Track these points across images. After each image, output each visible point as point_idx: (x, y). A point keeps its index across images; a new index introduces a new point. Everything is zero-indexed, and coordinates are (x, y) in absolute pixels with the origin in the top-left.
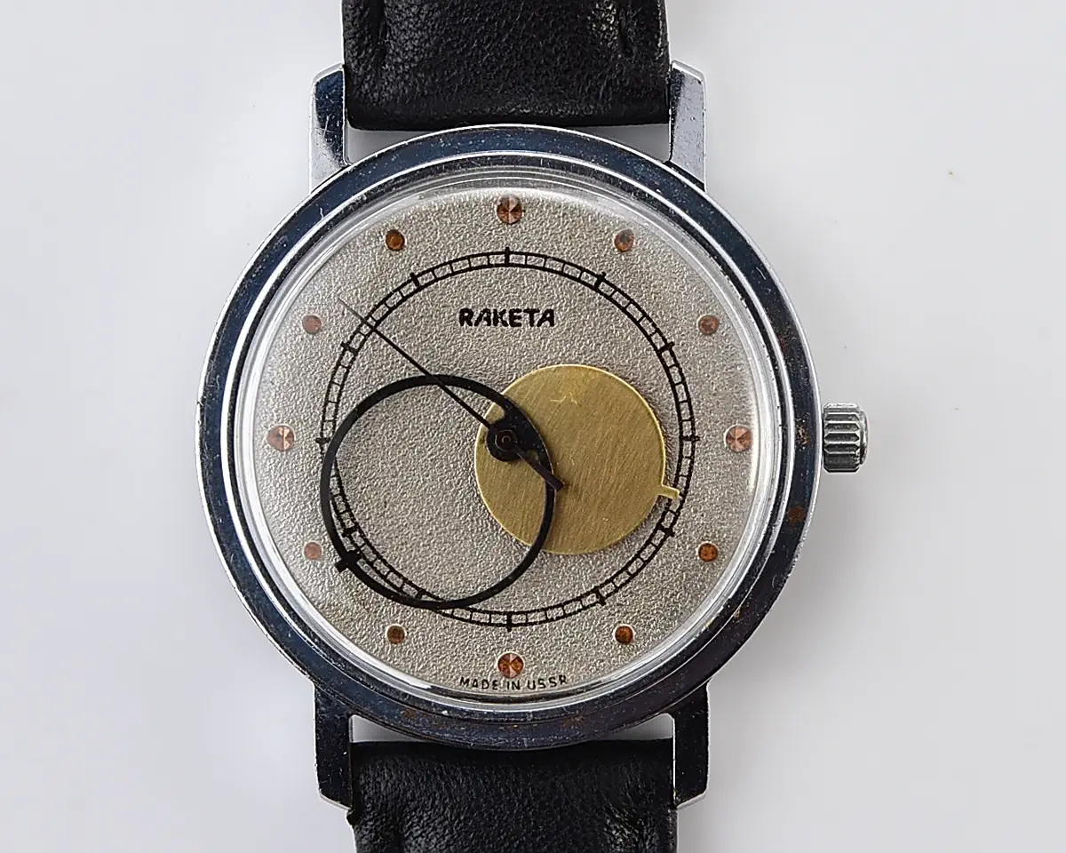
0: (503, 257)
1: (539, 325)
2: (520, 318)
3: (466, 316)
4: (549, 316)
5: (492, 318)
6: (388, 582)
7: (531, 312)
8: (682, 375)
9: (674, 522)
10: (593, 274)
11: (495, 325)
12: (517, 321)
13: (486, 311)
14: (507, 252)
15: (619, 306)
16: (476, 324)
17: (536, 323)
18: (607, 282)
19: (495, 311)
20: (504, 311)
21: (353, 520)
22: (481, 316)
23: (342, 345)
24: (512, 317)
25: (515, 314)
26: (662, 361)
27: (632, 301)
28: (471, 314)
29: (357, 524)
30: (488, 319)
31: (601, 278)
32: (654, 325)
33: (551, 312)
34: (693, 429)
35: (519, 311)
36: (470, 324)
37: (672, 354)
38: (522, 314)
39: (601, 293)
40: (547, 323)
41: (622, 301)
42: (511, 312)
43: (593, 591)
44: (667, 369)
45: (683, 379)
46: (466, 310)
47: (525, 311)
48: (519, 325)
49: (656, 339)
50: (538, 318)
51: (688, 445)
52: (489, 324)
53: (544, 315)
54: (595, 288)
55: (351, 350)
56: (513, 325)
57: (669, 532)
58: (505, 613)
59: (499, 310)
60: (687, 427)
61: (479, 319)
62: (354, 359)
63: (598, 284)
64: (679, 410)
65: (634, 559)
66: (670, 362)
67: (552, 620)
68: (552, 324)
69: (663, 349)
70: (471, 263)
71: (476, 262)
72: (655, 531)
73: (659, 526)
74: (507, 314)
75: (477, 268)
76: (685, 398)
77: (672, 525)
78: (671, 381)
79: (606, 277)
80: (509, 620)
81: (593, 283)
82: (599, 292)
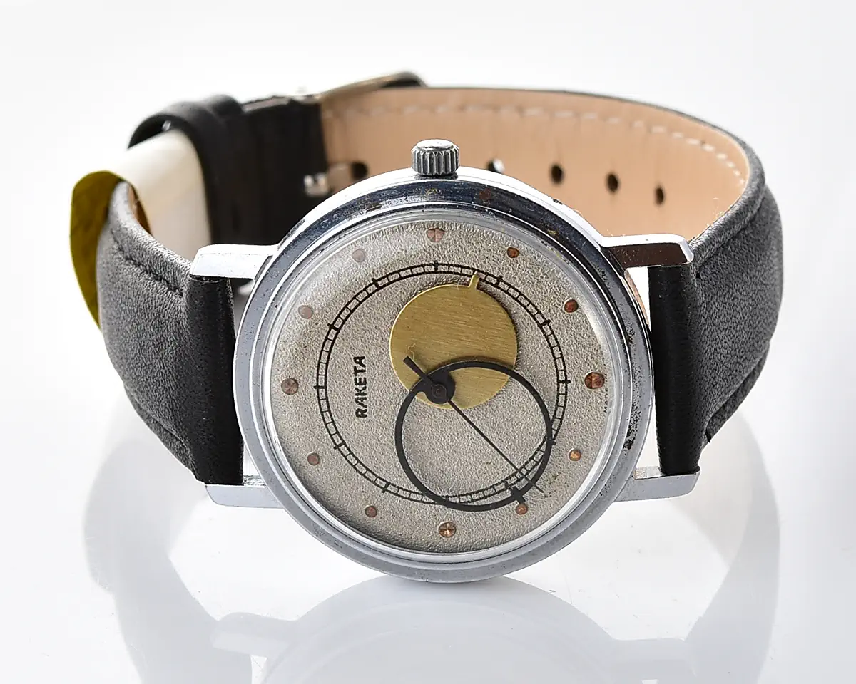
0: (320, 390)
1: (364, 366)
2: (360, 379)
3: (361, 414)
4: (359, 360)
5: (361, 396)
6: (540, 460)
7: (356, 371)
8: (393, 273)
9: (493, 276)
10: (329, 331)
11: (365, 394)
12: (362, 381)
13: (357, 402)
14: (317, 387)
15: (349, 315)
16: (366, 407)
17: (364, 368)
18: (334, 322)
19: (356, 395)
20: (356, 389)
21: (499, 483)
22: (360, 404)
23: (383, 492)
24: (360, 384)
25: (358, 382)
26: (385, 286)
27: (346, 307)
28: (359, 410)
29: (502, 481)
30: (362, 400)
31: (332, 326)
32: (361, 292)
33: (355, 359)
34: (429, 265)
35: (356, 379)
36: (366, 410)
37: (380, 279)
38: (358, 378)
39: (342, 326)
40: (363, 361)
41: (346, 312)
42: (356, 384)
43: (541, 328)
44: (390, 283)
45: (396, 272)
46: (357, 413)
47: (356, 375)
48: (365, 379)
49: (370, 290)
50: (359, 367)
51: (441, 268)
52: (366, 399)
53: (357, 363)
54: (338, 330)
55: (386, 486)
56: (365, 382)
57: (500, 279)
58: (558, 385)
59: (356, 392)
60: (428, 269)
61: (362, 405)
62: (393, 485)
63: (335, 329)
64: (418, 274)
65: (518, 301)
66: (386, 281)
67: (561, 354)
68: (364, 358)
69: (377, 286)
70: (326, 412)
71: (325, 408)
72: (499, 288)
73: (496, 286)
74: (358, 387)
75: (328, 407)
76: (409, 270)
77: (495, 277)
78: (398, 280)
79: (331, 323)
80: (563, 382)
81: (335, 332)
82: (340, 328)
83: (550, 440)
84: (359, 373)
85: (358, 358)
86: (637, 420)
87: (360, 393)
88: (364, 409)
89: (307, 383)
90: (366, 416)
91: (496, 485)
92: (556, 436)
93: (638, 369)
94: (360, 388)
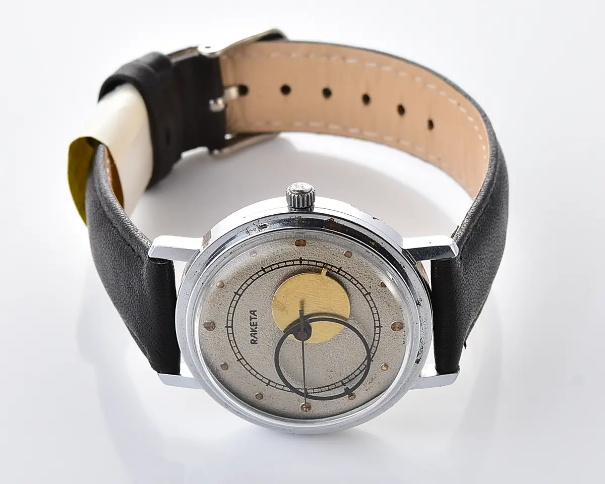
0: (229, 329)
1: (256, 316)
2: (253, 323)
3: (254, 342)
4: (253, 312)
5: (254, 333)
6: (363, 370)
7: (251, 318)
8: (275, 264)
9: (336, 267)
10: (235, 296)
11: (257, 331)
12: (255, 324)
13: (251, 335)
14: (227, 327)
15: (247, 287)
16: (257, 338)
17: (255, 317)
18: (238, 291)
19: (251, 331)
21: (338, 382)
22: (253, 337)
23: (267, 386)
24: (253, 325)
26: (269, 271)
27: (245, 282)
28: (252, 340)
29: (340, 381)
30: (255, 334)
31: (236, 293)
32: (255, 274)
33: (251, 312)
34: (297, 260)
35: (251, 323)
36: (257, 340)
37: (266, 268)
38: (252, 322)
40: (255, 313)
41: (245, 285)
42: (251, 325)
43: (365, 297)
44: (272, 270)
48: (256, 323)
49: (260, 274)
50: (253, 316)
51: (303, 262)
52: (257, 334)
53: (252, 314)
54: (240, 296)
55: (269, 382)
56: (257, 325)
57: (340, 269)
58: (375, 328)
60: (296, 262)
61: (255, 337)
62: (273, 382)
63: (238, 295)
64: (289, 265)
65: (351, 282)
66: (270, 269)
67: (377, 311)
68: (256, 311)
69: (264, 271)
70: (232, 340)
71: (232, 338)
72: (340, 274)
73: (338, 273)
74: (252, 327)
75: (234, 338)
76: (284, 263)
77: (337, 268)
78: (277, 268)
79: (236, 291)
80: (378, 327)
81: (238, 296)
82: (241, 294)
83: (369, 359)
84: (253, 320)
85: (252, 311)
86: (422, 348)
87: (253, 330)
88: (255, 339)
89: (221, 324)
90: (257, 343)
91: (337, 383)
92: (373, 356)
93: (424, 320)
94: (254, 328)
